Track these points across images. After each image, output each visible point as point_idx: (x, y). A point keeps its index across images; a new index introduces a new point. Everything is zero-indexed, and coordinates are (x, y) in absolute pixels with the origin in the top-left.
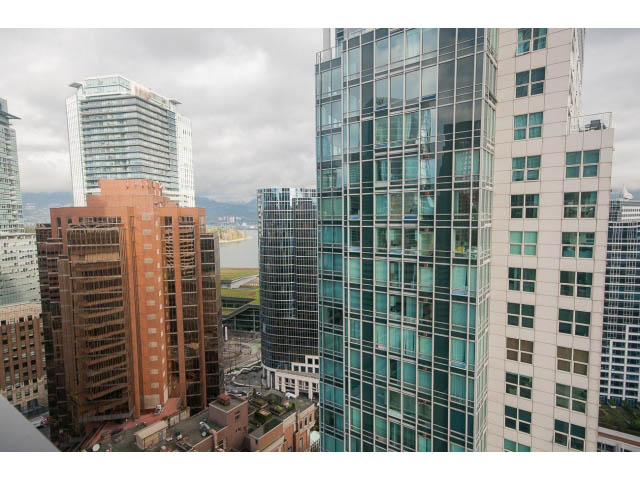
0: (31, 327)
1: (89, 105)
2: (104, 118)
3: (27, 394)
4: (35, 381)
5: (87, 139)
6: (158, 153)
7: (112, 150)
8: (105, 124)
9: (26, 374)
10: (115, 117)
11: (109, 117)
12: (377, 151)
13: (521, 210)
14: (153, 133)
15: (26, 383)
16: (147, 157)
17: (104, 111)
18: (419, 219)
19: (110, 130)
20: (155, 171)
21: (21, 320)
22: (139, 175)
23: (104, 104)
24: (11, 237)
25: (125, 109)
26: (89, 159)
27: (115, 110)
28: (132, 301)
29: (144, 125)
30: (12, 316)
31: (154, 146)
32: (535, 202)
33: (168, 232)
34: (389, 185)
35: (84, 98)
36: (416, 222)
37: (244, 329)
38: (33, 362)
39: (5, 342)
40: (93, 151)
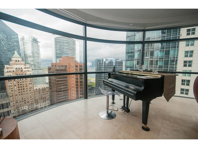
0: (45, 90)
1: (56, 39)
2: (60, 42)
3: (44, 105)
4: (46, 102)
5: (56, 47)
6: (71, 50)
7: (61, 50)
8: (60, 43)
9: (44, 100)
10: (62, 42)
11: (61, 42)
12: (146, 49)
13: (186, 65)
14: (71, 45)
15: (44, 102)
16: (69, 51)
17: (60, 40)
18: (158, 66)
19: (61, 45)
20: (71, 54)
21: (43, 88)
22: (67, 55)
23: (60, 39)
24: (39, 70)
25: (65, 40)
26: (56, 52)
27: (62, 40)
28: (69, 85)
29: (69, 43)
30: (41, 87)
31: (71, 48)
32: (191, 63)
33: (77, 69)
34: (149, 58)
35: (56, 38)
36: (157, 67)
37: (91, 92)
38: (45, 98)
39: (39, 93)
40: (57, 50)
